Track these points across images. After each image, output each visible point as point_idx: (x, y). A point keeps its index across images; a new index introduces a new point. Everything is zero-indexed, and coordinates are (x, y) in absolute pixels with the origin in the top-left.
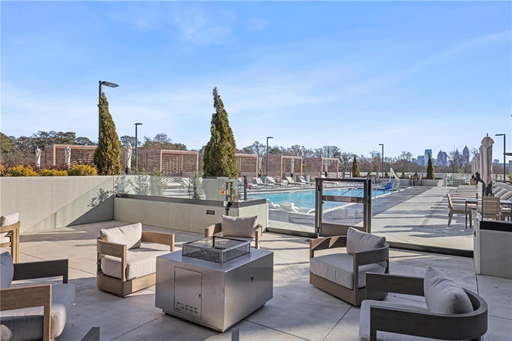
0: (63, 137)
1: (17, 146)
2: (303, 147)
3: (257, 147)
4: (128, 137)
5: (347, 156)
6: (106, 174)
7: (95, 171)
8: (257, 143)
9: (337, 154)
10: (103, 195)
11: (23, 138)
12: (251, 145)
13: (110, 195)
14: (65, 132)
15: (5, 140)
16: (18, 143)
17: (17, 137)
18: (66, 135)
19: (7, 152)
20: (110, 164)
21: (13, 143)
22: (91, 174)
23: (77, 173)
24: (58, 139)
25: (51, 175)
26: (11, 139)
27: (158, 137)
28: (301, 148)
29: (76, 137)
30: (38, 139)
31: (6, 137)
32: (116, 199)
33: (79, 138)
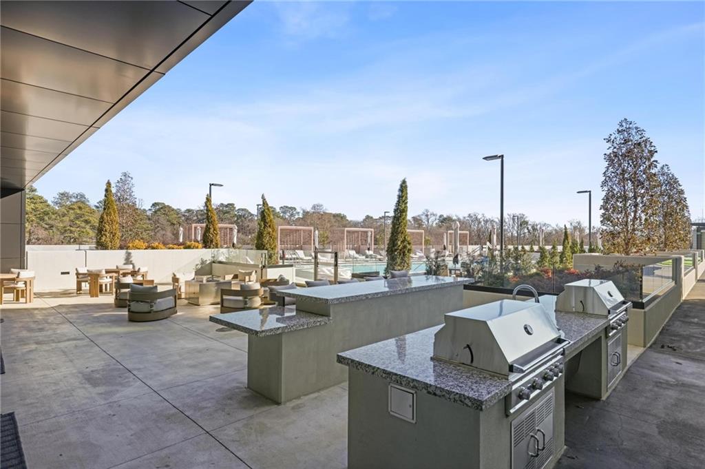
0: (225, 209)
1: (183, 218)
2: (483, 215)
3: (427, 215)
4: (287, 207)
5: (537, 225)
6: (210, 248)
7: (200, 245)
8: (427, 211)
9: (523, 223)
10: (203, 262)
11: (189, 211)
12: (420, 213)
13: (208, 262)
14: (226, 203)
15: (172, 212)
16: (184, 216)
17: (183, 209)
18: (227, 206)
19: (174, 224)
20: (212, 241)
21: (179, 215)
22: (197, 248)
23: (189, 247)
24: (219, 211)
25: (173, 248)
26: (177, 212)
27: (314, 207)
28: (479, 217)
29: (237, 209)
30: (202, 211)
31: (173, 210)
32: (213, 264)
33: (239, 209)
